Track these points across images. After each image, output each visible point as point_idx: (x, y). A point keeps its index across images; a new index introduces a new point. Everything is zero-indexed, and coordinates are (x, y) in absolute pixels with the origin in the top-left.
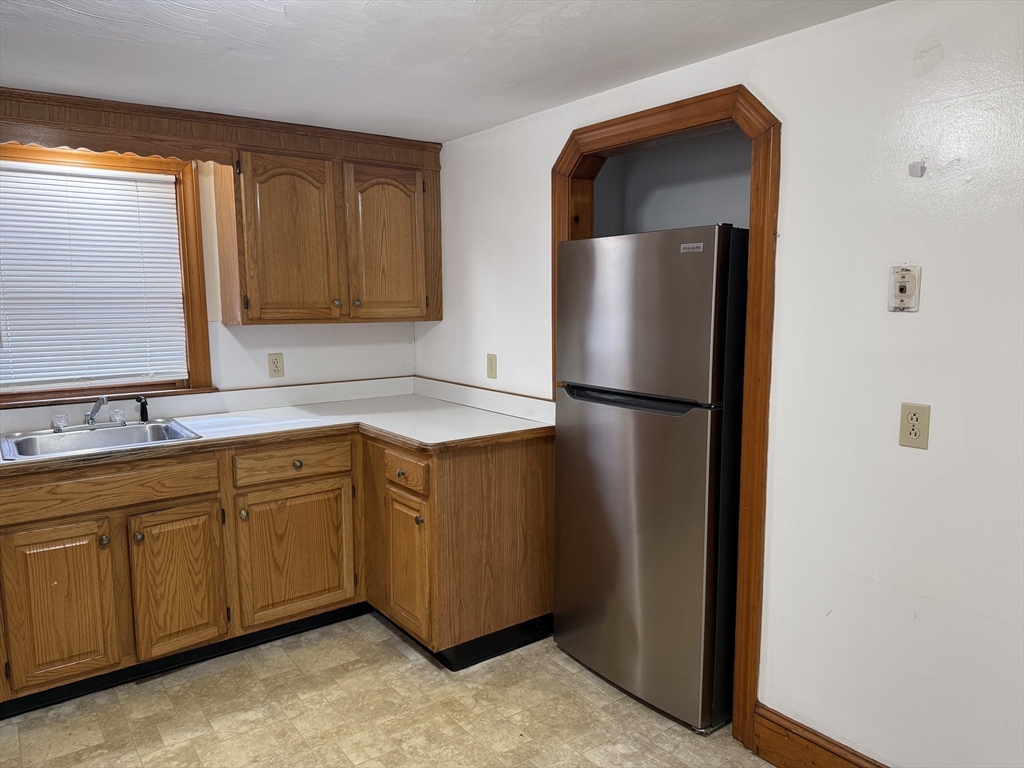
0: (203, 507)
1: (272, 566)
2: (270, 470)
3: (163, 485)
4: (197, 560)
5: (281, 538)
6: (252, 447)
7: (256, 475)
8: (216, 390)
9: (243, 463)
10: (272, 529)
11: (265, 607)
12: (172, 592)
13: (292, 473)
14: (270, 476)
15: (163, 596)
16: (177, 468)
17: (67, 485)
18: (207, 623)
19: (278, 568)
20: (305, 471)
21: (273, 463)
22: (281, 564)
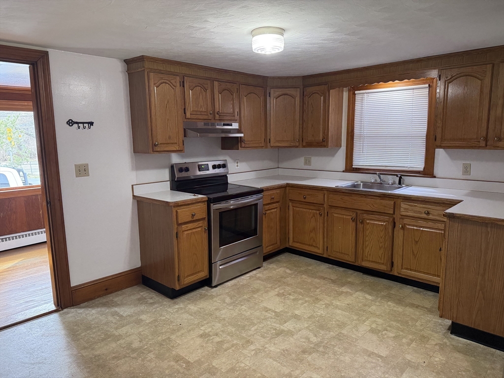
0: (386, 218)
1: (411, 253)
2: (415, 212)
3: (373, 206)
4: (381, 237)
5: (417, 242)
6: (407, 200)
7: (408, 212)
8: (435, 177)
9: (404, 205)
10: (413, 237)
11: (407, 269)
12: (371, 246)
13: (424, 216)
14: (414, 214)
15: (368, 245)
16: (378, 201)
17: (346, 198)
18: (383, 263)
19: (414, 255)
20: (431, 217)
21: (417, 209)
22: (415, 253)
